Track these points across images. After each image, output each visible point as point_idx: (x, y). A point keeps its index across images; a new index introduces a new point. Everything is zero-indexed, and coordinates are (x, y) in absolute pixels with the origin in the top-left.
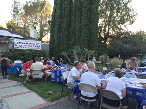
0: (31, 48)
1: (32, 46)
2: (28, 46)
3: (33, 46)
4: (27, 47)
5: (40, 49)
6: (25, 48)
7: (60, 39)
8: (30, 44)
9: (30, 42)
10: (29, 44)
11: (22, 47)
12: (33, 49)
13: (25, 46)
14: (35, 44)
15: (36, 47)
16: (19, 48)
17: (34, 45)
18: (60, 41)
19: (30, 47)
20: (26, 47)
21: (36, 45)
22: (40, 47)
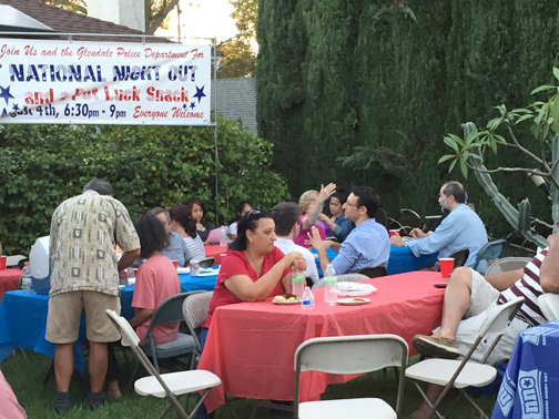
0: (130, 112)
1: (135, 97)
2: (101, 94)
3: (143, 95)
4: (96, 102)
5: (205, 120)
6: (84, 111)
7: (354, 23)
8: (122, 73)
9: (122, 62)
10: (108, 74)
11: (60, 108)
12: (149, 121)
13: (81, 100)
14: (164, 72)
15: (166, 106)
16: (36, 119)
17: (152, 83)
18: (362, 39)
19: (120, 106)
20: (92, 102)
21: (166, 86)
22: (206, 101)
